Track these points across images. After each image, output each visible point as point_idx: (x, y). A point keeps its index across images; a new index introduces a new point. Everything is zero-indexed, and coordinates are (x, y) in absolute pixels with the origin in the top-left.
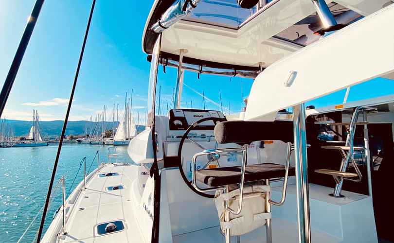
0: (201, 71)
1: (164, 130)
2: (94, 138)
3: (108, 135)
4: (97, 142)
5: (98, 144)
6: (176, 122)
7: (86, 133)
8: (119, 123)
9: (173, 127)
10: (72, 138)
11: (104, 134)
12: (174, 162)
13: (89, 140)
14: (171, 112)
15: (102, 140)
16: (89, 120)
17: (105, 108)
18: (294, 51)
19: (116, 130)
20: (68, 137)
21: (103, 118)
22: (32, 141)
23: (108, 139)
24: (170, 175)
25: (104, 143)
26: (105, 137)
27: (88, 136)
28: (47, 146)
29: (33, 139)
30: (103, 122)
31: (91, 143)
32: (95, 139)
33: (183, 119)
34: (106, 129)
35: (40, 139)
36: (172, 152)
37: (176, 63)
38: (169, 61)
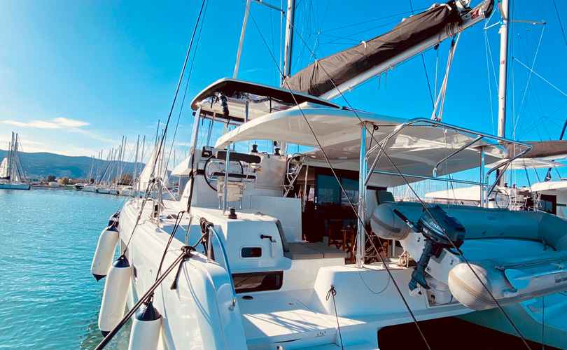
0: (228, 123)
1: (198, 157)
2: (102, 184)
3: (125, 182)
4: (108, 190)
5: (109, 193)
6: (205, 153)
7: (90, 177)
8: (144, 165)
9: (204, 155)
10: (66, 182)
11: (119, 178)
12: (202, 172)
13: (95, 187)
14: (204, 148)
15: (114, 187)
16: (96, 157)
17: (124, 140)
18: (239, 125)
19: (138, 176)
20: (59, 181)
21: (120, 156)
22: (6, 180)
23: (124, 188)
24: (199, 178)
25: (118, 193)
26: (121, 184)
27: (93, 181)
28: (29, 189)
29: (8, 178)
30: (120, 161)
31: (97, 191)
32: (104, 186)
33: (210, 152)
34: (123, 173)
35: (17, 180)
36: (201, 167)
37: (212, 117)
38: (207, 116)
